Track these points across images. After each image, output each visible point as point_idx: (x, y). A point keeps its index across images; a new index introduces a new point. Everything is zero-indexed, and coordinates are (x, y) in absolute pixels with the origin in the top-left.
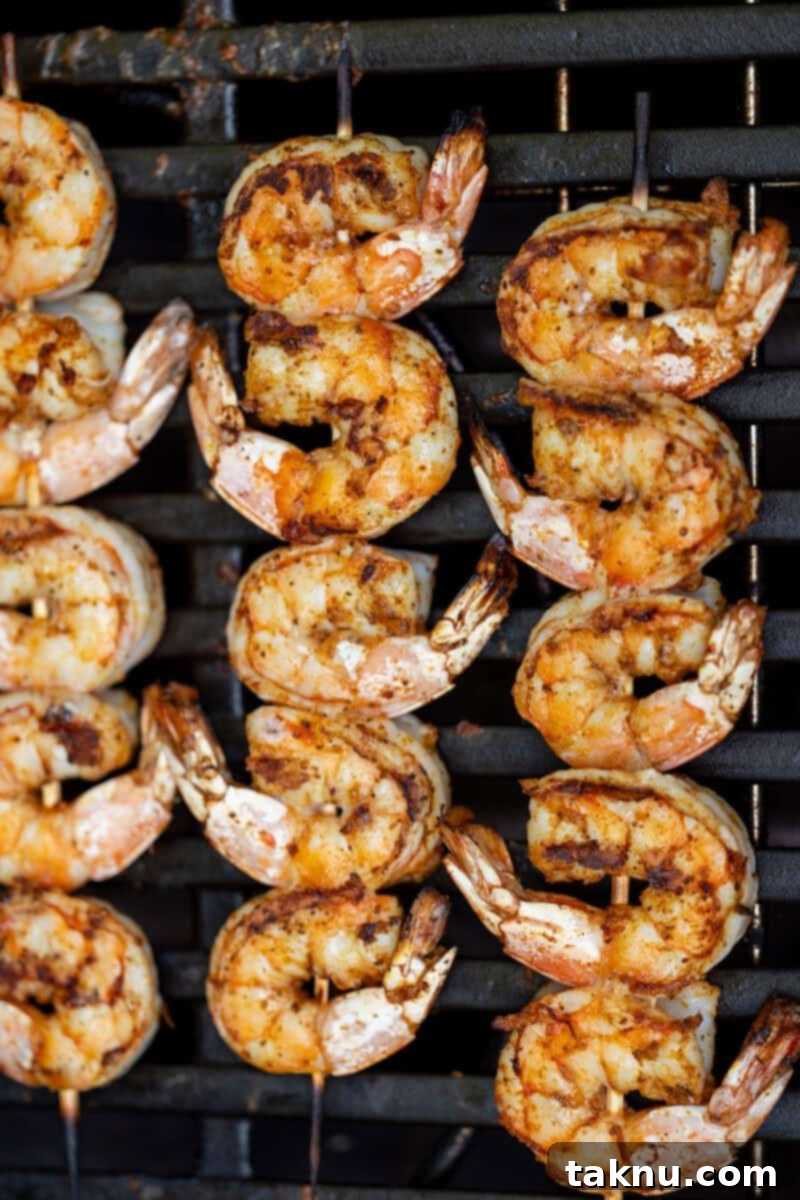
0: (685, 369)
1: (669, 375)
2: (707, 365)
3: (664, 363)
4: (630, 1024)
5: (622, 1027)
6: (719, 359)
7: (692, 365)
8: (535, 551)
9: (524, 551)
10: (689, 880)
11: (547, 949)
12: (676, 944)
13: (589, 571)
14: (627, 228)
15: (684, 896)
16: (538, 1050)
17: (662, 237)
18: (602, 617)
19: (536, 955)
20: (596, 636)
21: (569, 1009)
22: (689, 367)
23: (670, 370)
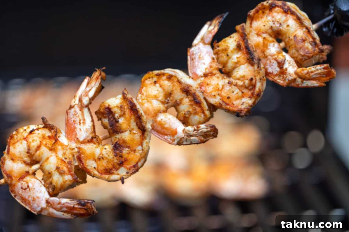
0: (275, 70)
1: (270, 66)
2: (280, 76)
3: (273, 63)
4: (66, 161)
5: (63, 159)
6: (284, 79)
7: (278, 71)
8: (194, 57)
9: (191, 53)
10: (121, 157)
11: (76, 123)
12: (98, 163)
13: (199, 76)
14: (307, 28)
15: (115, 158)
16: (41, 136)
17: (311, 40)
18: (188, 88)
19: (71, 120)
20: (180, 89)
21: (60, 139)
22: (276, 71)
23: (272, 65)
